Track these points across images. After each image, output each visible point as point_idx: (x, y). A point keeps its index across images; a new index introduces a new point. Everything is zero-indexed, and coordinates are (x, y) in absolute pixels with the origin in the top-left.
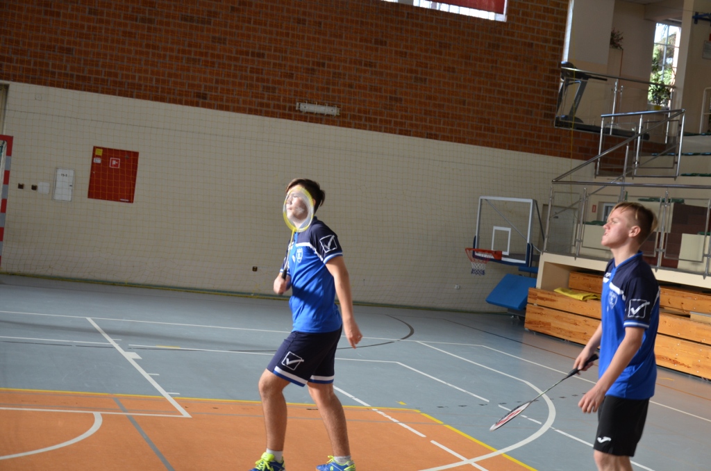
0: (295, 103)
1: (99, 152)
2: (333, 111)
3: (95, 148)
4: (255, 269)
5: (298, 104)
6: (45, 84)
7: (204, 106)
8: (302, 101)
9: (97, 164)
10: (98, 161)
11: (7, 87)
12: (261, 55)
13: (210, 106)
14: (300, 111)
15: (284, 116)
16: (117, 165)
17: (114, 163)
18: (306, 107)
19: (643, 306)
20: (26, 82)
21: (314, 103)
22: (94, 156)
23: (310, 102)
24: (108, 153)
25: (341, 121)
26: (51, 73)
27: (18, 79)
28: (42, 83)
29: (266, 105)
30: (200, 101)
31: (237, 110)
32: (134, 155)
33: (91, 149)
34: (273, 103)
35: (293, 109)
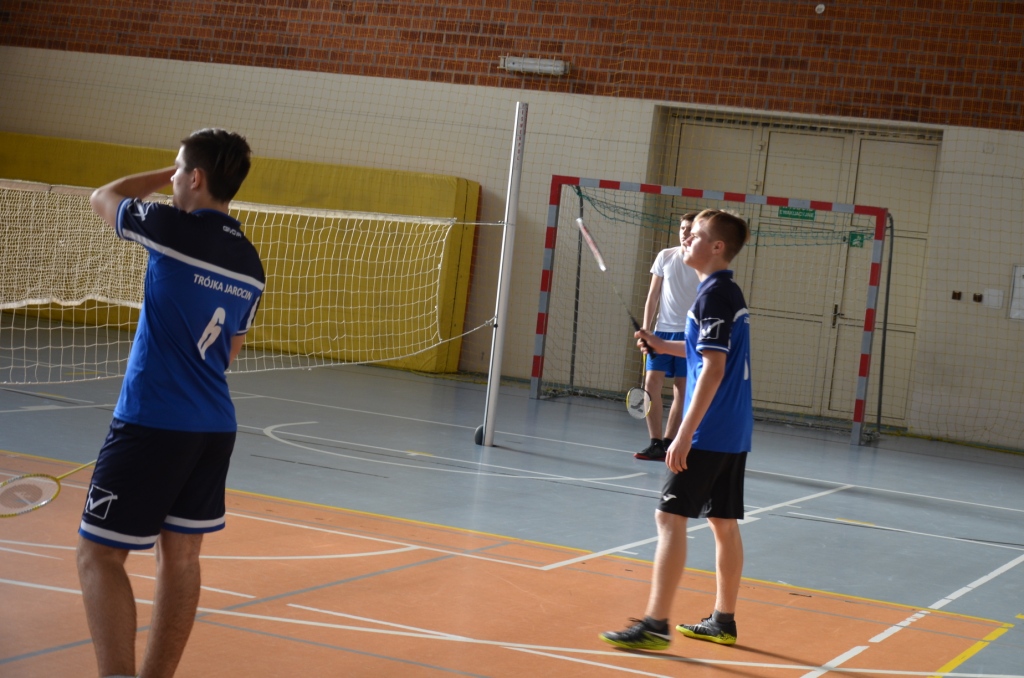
6: (996, 127)
11: (941, 133)
19: (714, 324)
20: (965, 123)
26: (1008, 107)
27: (955, 121)
28: (996, 124)
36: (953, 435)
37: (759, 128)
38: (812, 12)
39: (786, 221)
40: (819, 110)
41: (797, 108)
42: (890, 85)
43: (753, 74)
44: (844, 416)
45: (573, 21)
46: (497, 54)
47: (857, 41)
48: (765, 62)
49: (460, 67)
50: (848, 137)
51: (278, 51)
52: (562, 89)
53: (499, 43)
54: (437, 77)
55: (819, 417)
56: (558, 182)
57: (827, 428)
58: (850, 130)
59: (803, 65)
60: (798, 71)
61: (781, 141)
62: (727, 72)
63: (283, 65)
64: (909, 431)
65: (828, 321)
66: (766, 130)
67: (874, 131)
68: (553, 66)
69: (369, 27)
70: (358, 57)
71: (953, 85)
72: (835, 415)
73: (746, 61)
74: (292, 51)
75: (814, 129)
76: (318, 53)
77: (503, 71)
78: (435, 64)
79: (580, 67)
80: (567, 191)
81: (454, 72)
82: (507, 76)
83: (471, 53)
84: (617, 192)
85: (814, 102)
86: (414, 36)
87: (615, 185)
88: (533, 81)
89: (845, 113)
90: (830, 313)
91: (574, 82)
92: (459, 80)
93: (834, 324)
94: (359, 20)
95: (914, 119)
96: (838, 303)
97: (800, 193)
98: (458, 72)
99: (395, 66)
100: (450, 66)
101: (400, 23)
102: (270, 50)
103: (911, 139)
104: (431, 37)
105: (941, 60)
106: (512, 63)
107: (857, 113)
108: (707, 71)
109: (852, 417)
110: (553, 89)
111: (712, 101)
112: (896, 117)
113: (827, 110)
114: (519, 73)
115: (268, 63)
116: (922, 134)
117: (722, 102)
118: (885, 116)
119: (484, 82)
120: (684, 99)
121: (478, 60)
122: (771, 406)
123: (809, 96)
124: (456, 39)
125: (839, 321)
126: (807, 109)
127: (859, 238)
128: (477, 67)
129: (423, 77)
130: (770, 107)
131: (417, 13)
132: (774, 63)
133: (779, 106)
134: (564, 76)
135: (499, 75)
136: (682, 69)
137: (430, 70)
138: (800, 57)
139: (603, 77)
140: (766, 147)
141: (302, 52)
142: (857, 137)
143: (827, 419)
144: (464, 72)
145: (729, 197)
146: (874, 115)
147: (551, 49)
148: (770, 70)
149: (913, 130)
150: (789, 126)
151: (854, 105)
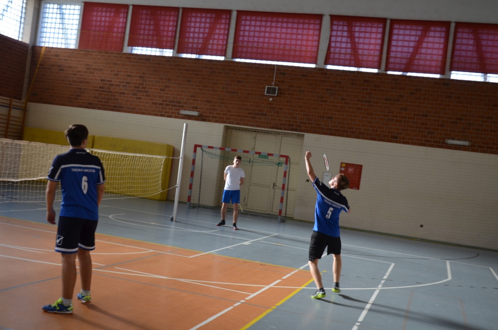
0: (445, 140)
1: (344, 165)
2: (466, 143)
3: (342, 163)
4: (422, 226)
5: (447, 140)
7: (395, 142)
8: (449, 139)
10: (343, 169)
11: (304, 135)
12: (427, 116)
13: (399, 142)
14: (447, 144)
15: (439, 147)
16: (351, 171)
17: (351, 170)
18: (450, 142)
20: (310, 132)
21: (455, 140)
22: (341, 167)
23: (453, 139)
24: (348, 165)
25: (472, 148)
26: (322, 128)
27: (308, 132)
28: (319, 133)
29: (428, 141)
30: (394, 140)
31: (413, 144)
32: (360, 167)
33: (340, 164)
34: (432, 140)
35: (444, 143)
36: (306, 220)
37: (253, 133)
38: (268, 100)
39: (260, 159)
40: (270, 128)
41: (264, 127)
42: (290, 121)
43: (252, 117)
44: (276, 214)
45: (201, 101)
46: (179, 109)
47: (281, 109)
48: (255, 114)
49: (168, 113)
50: (278, 135)
51: (116, 107)
52: (198, 120)
53: (180, 106)
54: (162, 116)
55: (269, 214)
56: (196, 146)
57: (271, 217)
58: (279, 133)
59: (266, 115)
60: (264, 117)
61: (260, 137)
62: (244, 116)
63: (117, 111)
64: (294, 218)
65: (272, 187)
66: (255, 133)
67: (285, 134)
68: (195, 113)
69: (142, 101)
70: (139, 109)
71: (307, 122)
72: (273, 214)
73: (250, 114)
74: (120, 107)
75: (268, 133)
76: (127, 108)
77: (181, 114)
78: (161, 112)
79: (203, 114)
80: (199, 149)
81: (167, 114)
82: (182, 116)
83: (172, 109)
84: (213, 149)
85: (269, 125)
86: (155, 104)
87: (212, 147)
88: (189, 117)
89: (277, 129)
90: (272, 185)
91: (201, 118)
92: (168, 116)
93: (273, 188)
94: (140, 98)
95: (296, 131)
96: (275, 182)
97: (265, 151)
99: (150, 112)
100: (166, 112)
101: (152, 100)
102: (114, 106)
103: (295, 137)
104: (160, 104)
105: (304, 115)
106: (183, 112)
107: (280, 129)
108: (239, 116)
109: (278, 214)
110: (195, 120)
111: (240, 124)
112: (291, 130)
113: (272, 128)
114: (185, 115)
115: (113, 110)
116: (299, 135)
117: (243, 125)
118: (288, 130)
119: (175, 117)
120: (232, 124)
121: (174, 111)
122: (256, 211)
123: (267, 124)
124: (167, 105)
125: (275, 187)
126: (267, 127)
127: (281, 164)
128: (173, 113)
129: (158, 115)
130: (256, 127)
131: (157, 97)
132: (258, 114)
133: (259, 126)
134: (198, 116)
135: (180, 116)
136: (232, 115)
137: (160, 113)
138: (265, 113)
139: (209, 117)
140: (255, 138)
141: (123, 107)
142: (280, 136)
143: (271, 215)
144: (169, 114)
145: (245, 152)
146: (285, 130)
147: (194, 108)
148: (257, 116)
149: (296, 134)
150: (262, 132)
151: (279, 126)
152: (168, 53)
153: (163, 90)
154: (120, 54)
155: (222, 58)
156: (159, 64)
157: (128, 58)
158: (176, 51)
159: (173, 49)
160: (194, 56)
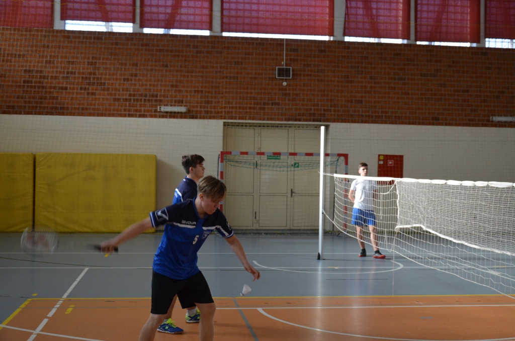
0: (489, 117)
1: (382, 158)
2: (513, 119)
3: (379, 155)
5: (491, 117)
6: (349, 122)
7: (437, 124)
8: (493, 115)
9: (381, 164)
10: (382, 163)
11: (328, 126)
12: (468, 91)
13: (442, 124)
14: (492, 121)
15: (484, 125)
16: (391, 164)
17: (390, 163)
18: (496, 119)
20: (338, 122)
21: (501, 116)
22: (379, 160)
23: (498, 116)
24: (387, 157)
26: (352, 115)
27: (334, 121)
29: (473, 120)
30: (435, 122)
31: (456, 125)
32: (401, 157)
33: (377, 156)
34: (477, 118)
35: (488, 120)
37: (257, 128)
38: (282, 85)
39: (270, 161)
40: (286, 120)
41: (278, 120)
42: (311, 110)
43: (260, 108)
45: (187, 91)
46: (156, 106)
47: (297, 95)
48: (264, 104)
49: (140, 111)
51: (56, 108)
52: (185, 117)
53: (156, 101)
54: (130, 116)
55: (290, 230)
58: (290, 126)
59: (278, 104)
60: (277, 106)
61: (266, 132)
62: (250, 108)
63: (59, 114)
66: (259, 128)
68: (183, 109)
69: (97, 97)
70: (94, 109)
71: (332, 109)
72: (295, 228)
73: (258, 104)
74: (63, 108)
75: (277, 127)
76: (75, 108)
77: (160, 112)
78: (129, 110)
79: (191, 109)
81: (138, 113)
82: (161, 114)
83: (145, 105)
85: (284, 117)
86: (119, 100)
87: (246, 153)
88: (173, 115)
89: (296, 120)
90: (290, 192)
91: (190, 115)
92: (140, 116)
93: (292, 196)
94: (93, 94)
95: (320, 121)
96: (292, 188)
98: (140, 113)
99: (112, 112)
100: (136, 111)
101: (111, 95)
102: (52, 108)
103: (312, 128)
104: (126, 100)
105: (327, 100)
106: (164, 109)
107: (300, 120)
108: (243, 108)
110: (181, 117)
111: (246, 119)
112: (314, 120)
113: (289, 120)
114: (167, 112)
115: (52, 114)
118: (310, 121)
119: (151, 116)
120: (236, 119)
121: (148, 108)
123: (282, 115)
124: (137, 100)
125: (293, 194)
126: (282, 120)
127: (297, 165)
128: (148, 111)
129: (125, 116)
131: (119, 91)
132: (268, 104)
133: (271, 119)
134: (185, 113)
135: (158, 114)
136: (232, 108)
138: (277, 101)
139: (201, 112)
140: (260, 134)
141: (68, 108)
142: (293, 129)
143: (294, 230)
144: (142, 113)
146: (306, 120)
147: (180, 103)
148: (266, 106)
149: (313, 125)
150: (268, 126)
151: (298, 117)
152: (126, 28)
153: (128, 80)
154: (49, 32)
155: (206, 33)
156: (117, 44)
157: (64, 37)
158: (138, 25)
159: (133, 21)
160: (161, 31)
